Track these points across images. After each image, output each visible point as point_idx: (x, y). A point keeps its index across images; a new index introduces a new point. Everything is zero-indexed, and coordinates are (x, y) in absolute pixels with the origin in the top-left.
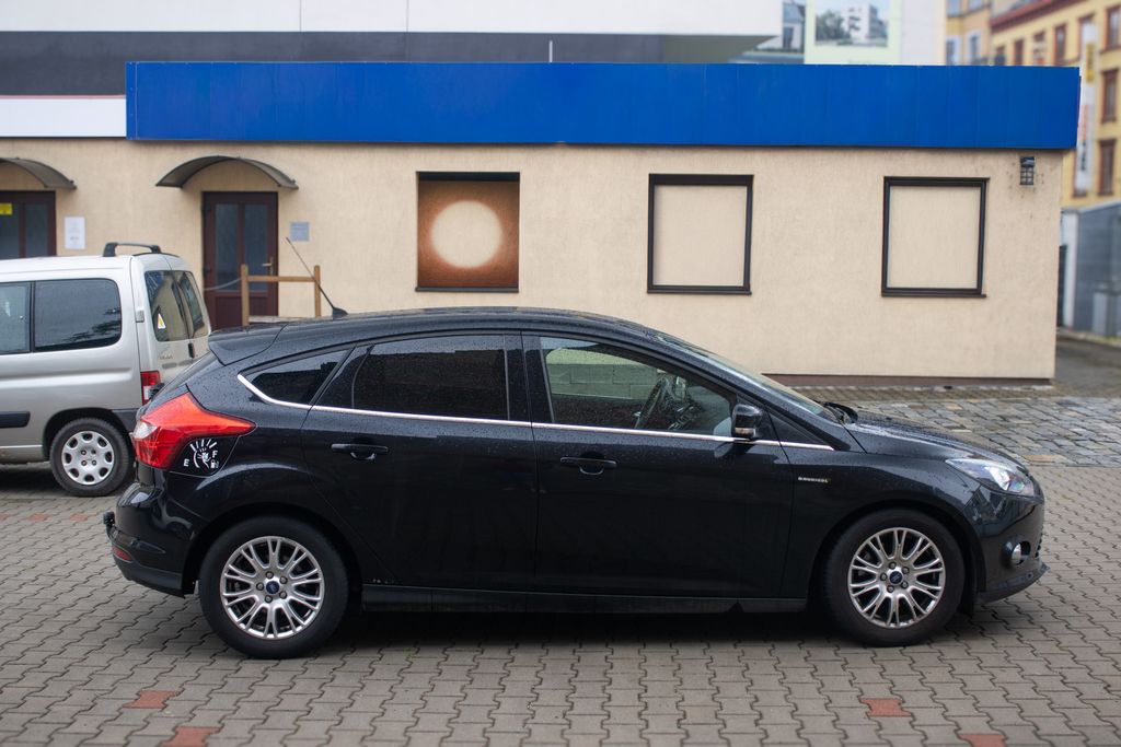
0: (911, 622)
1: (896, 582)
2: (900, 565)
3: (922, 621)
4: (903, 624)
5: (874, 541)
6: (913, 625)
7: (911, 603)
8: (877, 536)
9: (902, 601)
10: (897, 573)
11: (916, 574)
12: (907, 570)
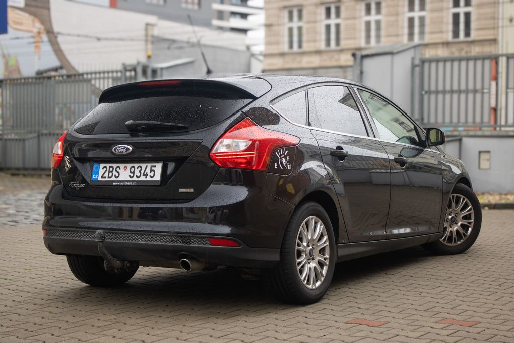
1: (453, 222)
2: (454, 213)
10: (453, 217)
12: (457, 215)
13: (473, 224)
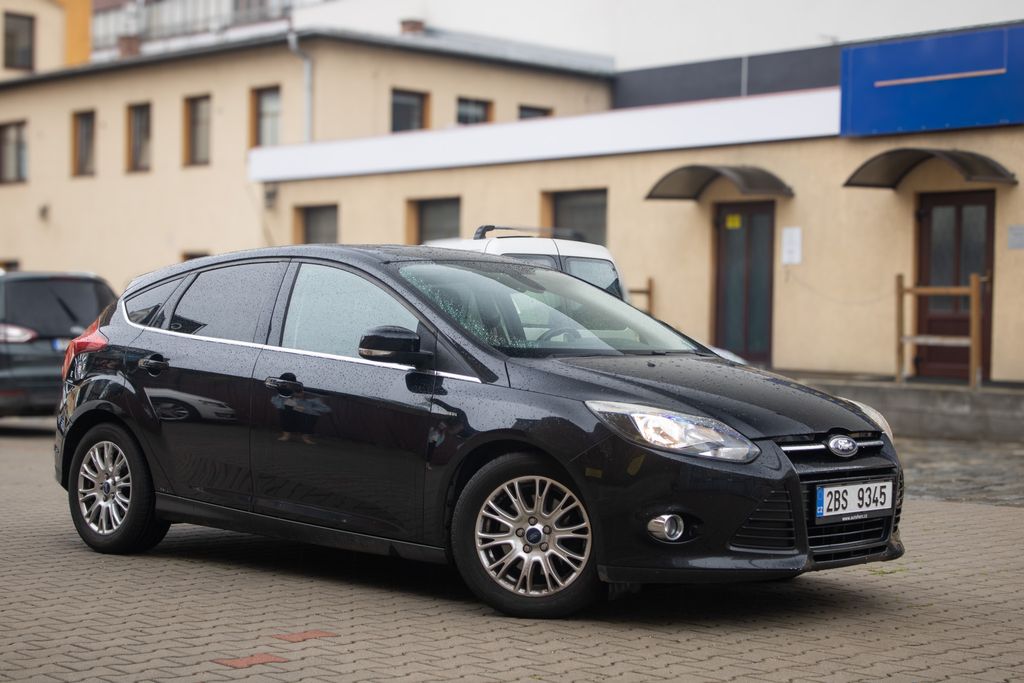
0: (544, 592)
1: (533, 540)
2: (542, 523)
3: (557, 594)
4: (535, 593)
5: (512, 487)
6: (545, 597)
7: (547, 569)
8: (516, 482)
9: (537, 565)
10: (536, 530)
11: (558, 536)
12: (549, 531)
13: (583, 565)
